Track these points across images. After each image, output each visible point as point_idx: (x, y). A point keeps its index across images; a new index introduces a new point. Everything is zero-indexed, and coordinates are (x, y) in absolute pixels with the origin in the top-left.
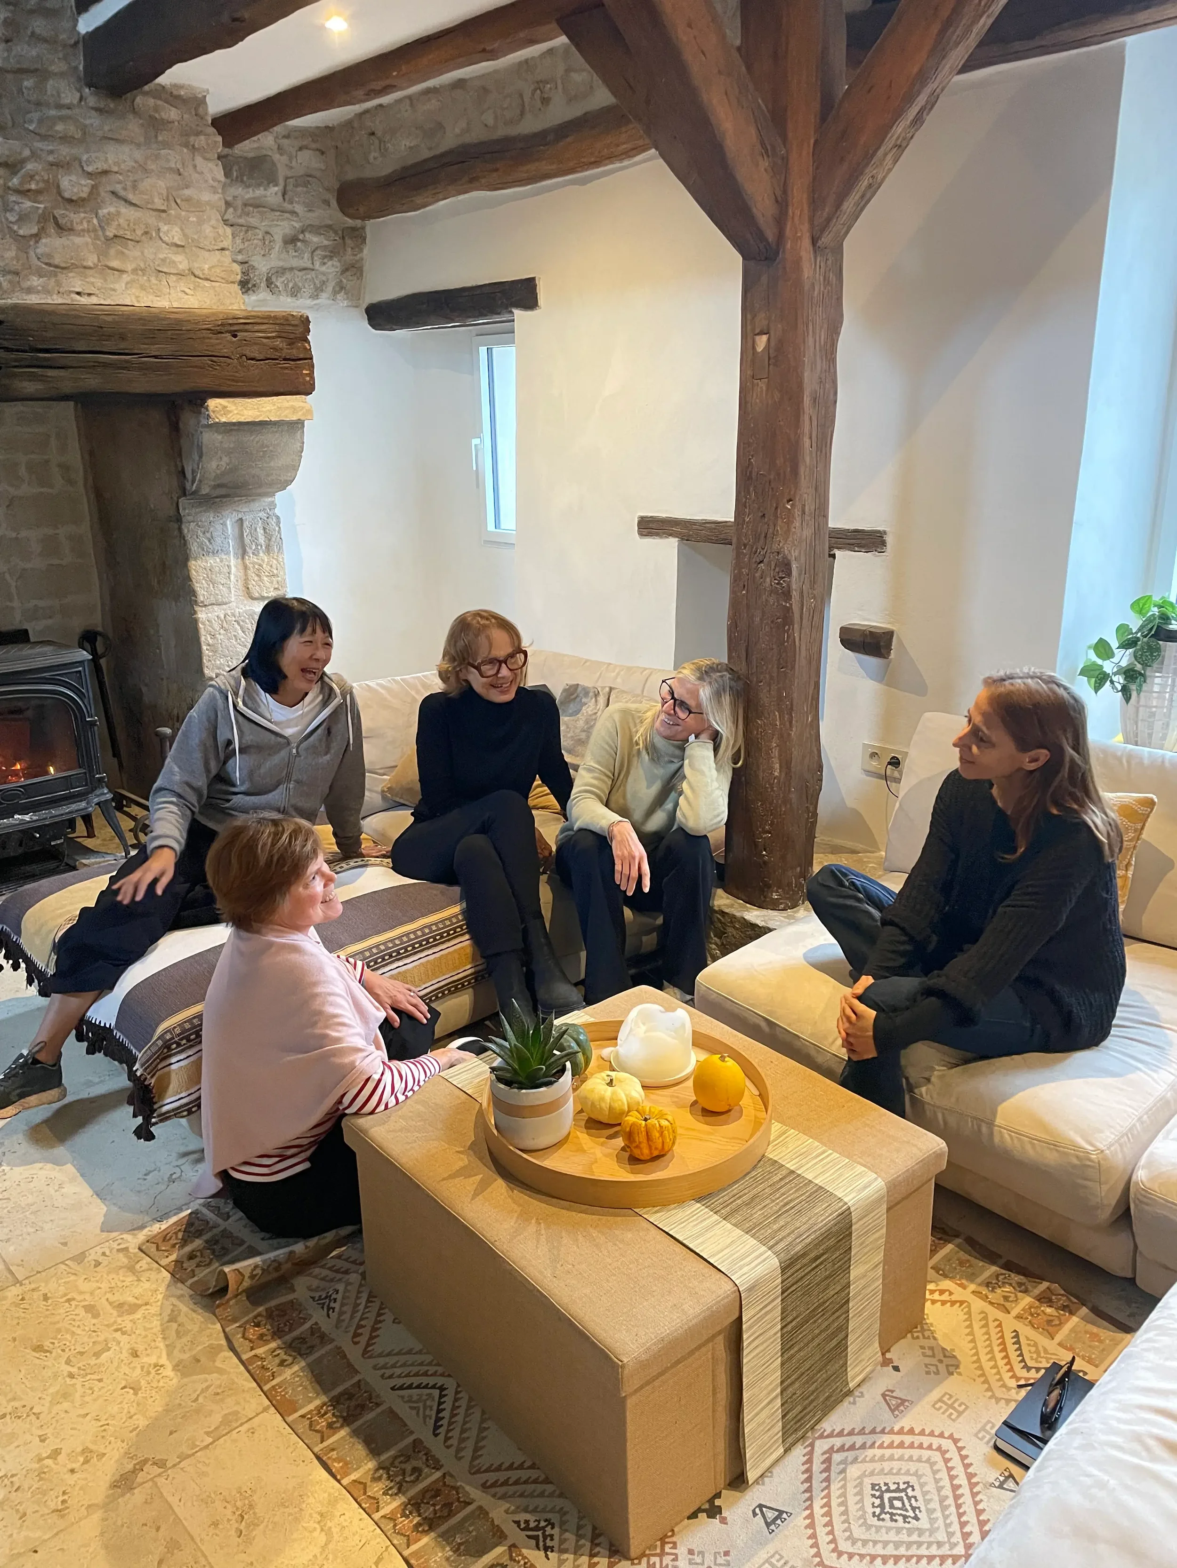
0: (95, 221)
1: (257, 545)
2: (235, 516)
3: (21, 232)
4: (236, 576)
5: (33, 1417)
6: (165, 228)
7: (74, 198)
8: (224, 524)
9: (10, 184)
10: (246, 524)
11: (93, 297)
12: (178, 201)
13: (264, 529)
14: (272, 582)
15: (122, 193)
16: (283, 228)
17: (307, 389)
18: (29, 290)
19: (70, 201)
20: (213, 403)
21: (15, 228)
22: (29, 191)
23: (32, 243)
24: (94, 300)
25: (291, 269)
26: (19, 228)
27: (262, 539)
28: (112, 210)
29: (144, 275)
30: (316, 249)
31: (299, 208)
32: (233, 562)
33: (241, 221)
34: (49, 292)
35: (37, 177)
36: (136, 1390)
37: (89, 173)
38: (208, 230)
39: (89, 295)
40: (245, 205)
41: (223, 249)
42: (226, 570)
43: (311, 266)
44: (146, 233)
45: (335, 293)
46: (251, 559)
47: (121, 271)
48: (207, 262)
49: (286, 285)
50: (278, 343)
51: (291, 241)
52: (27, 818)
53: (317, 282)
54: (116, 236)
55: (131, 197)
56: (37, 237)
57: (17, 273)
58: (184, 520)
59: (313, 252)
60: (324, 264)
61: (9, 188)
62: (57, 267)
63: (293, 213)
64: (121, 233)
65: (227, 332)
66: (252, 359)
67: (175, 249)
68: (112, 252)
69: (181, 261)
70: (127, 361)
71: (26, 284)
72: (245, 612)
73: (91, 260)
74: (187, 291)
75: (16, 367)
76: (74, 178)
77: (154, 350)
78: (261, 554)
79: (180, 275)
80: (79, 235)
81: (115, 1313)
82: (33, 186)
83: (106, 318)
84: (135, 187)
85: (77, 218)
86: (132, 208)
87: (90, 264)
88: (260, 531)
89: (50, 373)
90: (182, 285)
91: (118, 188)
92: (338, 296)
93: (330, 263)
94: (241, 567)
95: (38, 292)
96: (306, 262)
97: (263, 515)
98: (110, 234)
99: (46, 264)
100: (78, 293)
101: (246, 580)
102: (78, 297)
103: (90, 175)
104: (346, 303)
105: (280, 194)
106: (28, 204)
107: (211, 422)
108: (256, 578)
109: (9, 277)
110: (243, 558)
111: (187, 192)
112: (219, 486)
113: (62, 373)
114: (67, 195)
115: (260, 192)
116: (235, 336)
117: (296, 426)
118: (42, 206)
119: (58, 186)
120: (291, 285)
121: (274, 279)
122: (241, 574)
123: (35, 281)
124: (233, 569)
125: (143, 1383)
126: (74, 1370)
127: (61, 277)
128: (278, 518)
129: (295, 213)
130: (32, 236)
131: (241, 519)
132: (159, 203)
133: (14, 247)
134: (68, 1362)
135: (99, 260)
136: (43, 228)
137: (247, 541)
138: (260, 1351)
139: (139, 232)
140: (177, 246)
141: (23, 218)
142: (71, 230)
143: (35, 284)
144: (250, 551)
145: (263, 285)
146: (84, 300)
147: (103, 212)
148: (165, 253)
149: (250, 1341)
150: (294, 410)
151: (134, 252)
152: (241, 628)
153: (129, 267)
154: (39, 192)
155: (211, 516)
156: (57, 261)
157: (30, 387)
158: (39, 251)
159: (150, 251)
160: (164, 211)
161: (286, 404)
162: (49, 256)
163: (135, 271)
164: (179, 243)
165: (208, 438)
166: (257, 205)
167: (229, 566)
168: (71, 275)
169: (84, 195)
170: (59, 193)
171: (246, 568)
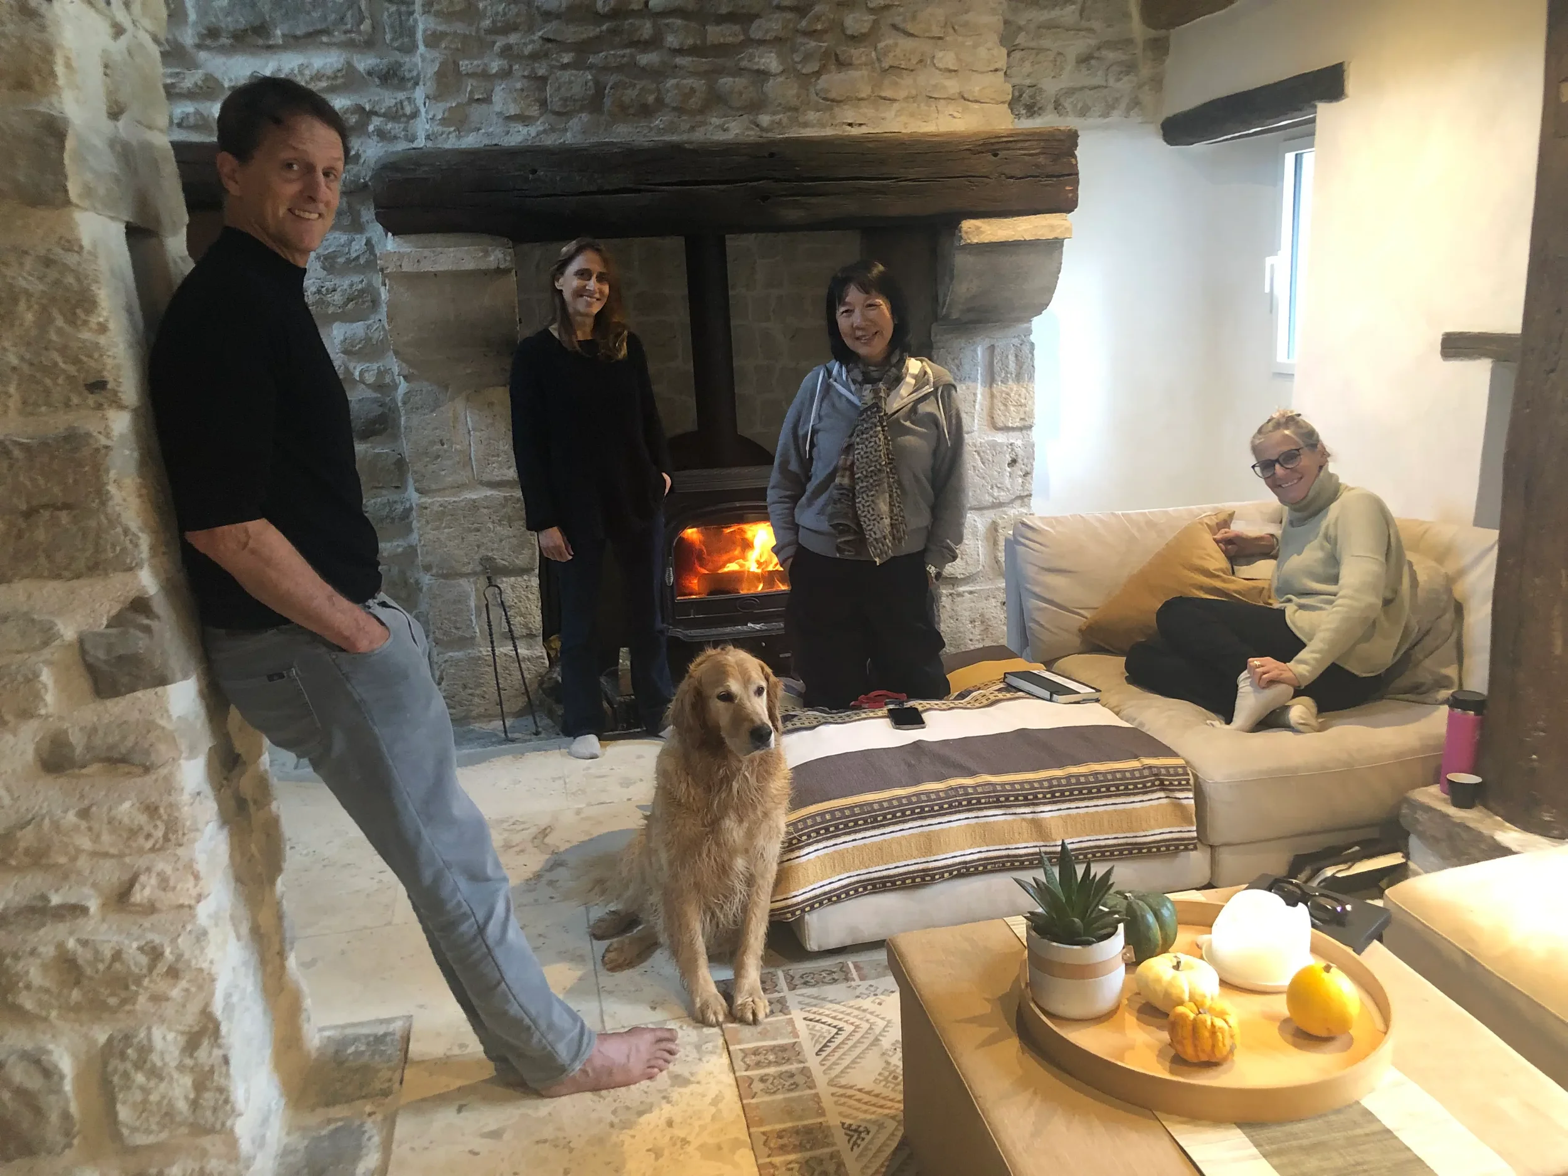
0: (873, 54)
1: (1007, 373)
2: (987, 342)
3: (804, 71)
4: (981, 405)
5: (567, 1150)
6: (940, 54)
7: (856, 34)
8: (975, 351)
9: (799, 27)
10: (998, 351)
11: (863, 127)
12: (956, 27)
13: (1016, 356)
14: (1018, 412)
15: (902, 26)
16: (1078, 45)
17: (1068, 205)
18: (806, 125)
19: (853, 38)
20: (967, 225)
21: (799, 67)
22: (815, 31)
23: (813, 80)
24: (864, 130)
25: (1082, 89)
26: (803, 67)
27: (1012, 366)
28: (890, 42)
29: (914, 102)
30: (1111, 65)
31: (1096, 25)
32: (980, 390)
33: (1033, 44)
34: (823, 126)
35: (823, 18)
36: (658, 1155)
37: (872, 9)
38: (982, 52)
39: (860, 125)
40: (1039, 27)
41: (996, 70)
42: (971, 398)
43: (1104, 84)
44: (921, 61)
45: (1129, 110)
46: (999, 387)
47: (893, 100)
48: (977, 85)
49: (1075, 106)
50: (1041, 159)
51: (1085, 60)
52: (758, 627)
53: (1110, 100)
54: (891, 67)
55: (910, 27)
56: (818, 74)
57: (796, 109)
58: (935, 346)
59: (1108, 69)
60: (1120, 79)
61: (797, 31)
62: (833, 101)
63: (1090, 30)
64: (896, 64)
65: (988, 151)
66: (1012, 177)
67: (947, 74)
68: (886, 82)
69: (952, 86)
70: (883, 185)
71: (801, 119)
72: (988, 442)
73: (865, 91)
74: (955, 114)
75: (785, 196)
76: (857, 15)
77: (912, 173)
78: (1010, 382)
79: (949, 99)
80: (856, 69)
81: (669, 1082)
82: (819, 27)
83: (870, 145)
84: (914, 18)
85: (857, 54)
86: (910, 38)
87: (863, 95)
88: (1012, 358)
89: (813, 200)
90: (951, 109)
91: (898, 20)
92: (1132, 113)
93: (1126, 79)
94: (988, 396)
95: (813, 126)
96: (1098, 80)
97: (1016, 341)
98: (886, 65)
99: (824, 99)
100: (850, 125)
101: (992, 408)
102: (849, 128)
103: (872, 11)
104: (1139, 119)
105: (1077, 14)
106: (813, 44)
107: (963, 243)
108: (1002, 408)
109: (789, 114)
110: (991, 387)
111: (966, 17)
112: (969, 310)
113: (820, 199)
114: (849, 32)
115: (1055, 13)
116: (996, 155)
117: (1054, 246)
118: (825, 44)
119: (842, 25)
120: (1079, 106)
121: (1062, 100)
122: (987, 403)
123: (812, 116)
124: (979, 396)
125: (666, 1153)
126: (616, 1120)
127: (837, 110)
128: (1032, 344)
129: (1093, 30)
130: (813, 73)
131: (993, 346)
132: (936, 31)
133: (796, 85)
134: (614, 1112)
135: (873, 92)
136: (824, 65)
137: (997, 368)
138: (778, 1160)
139: (914, 62)
140: (950, 71)
141: (807, 57)
142: (851, 64)
143: (812, 118)
144: (998, 379)
145: (1051, 106)
146: (855, 131)
147: (881, 45)
148: (938, 78)
149: (770, 1148)
150: (1052, 228)
151: (907, 80)
152: (981, 459)
153: (902, 94)
154: (825, 31)
155: (962, 342)
156: (833, 95)
157: (792, 215)
158: (818, 87)
159: (926, 79)
160: (940, 38)
161: (1044, 223)
162: (827, 91)
163: (906, 99)
164: (952, 68)
165: (961, 261)
166: (1051, 26)
167: (975, 394)
168: (846, 107)
169: (864, 31)
170: (843, 30)
171: (992, 396)
